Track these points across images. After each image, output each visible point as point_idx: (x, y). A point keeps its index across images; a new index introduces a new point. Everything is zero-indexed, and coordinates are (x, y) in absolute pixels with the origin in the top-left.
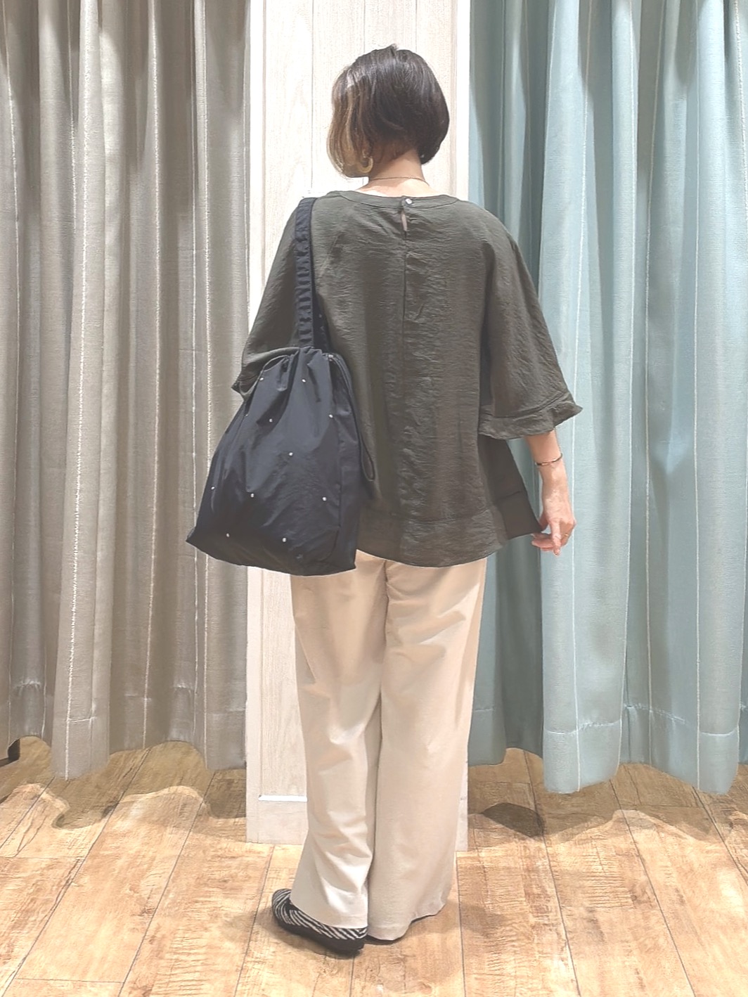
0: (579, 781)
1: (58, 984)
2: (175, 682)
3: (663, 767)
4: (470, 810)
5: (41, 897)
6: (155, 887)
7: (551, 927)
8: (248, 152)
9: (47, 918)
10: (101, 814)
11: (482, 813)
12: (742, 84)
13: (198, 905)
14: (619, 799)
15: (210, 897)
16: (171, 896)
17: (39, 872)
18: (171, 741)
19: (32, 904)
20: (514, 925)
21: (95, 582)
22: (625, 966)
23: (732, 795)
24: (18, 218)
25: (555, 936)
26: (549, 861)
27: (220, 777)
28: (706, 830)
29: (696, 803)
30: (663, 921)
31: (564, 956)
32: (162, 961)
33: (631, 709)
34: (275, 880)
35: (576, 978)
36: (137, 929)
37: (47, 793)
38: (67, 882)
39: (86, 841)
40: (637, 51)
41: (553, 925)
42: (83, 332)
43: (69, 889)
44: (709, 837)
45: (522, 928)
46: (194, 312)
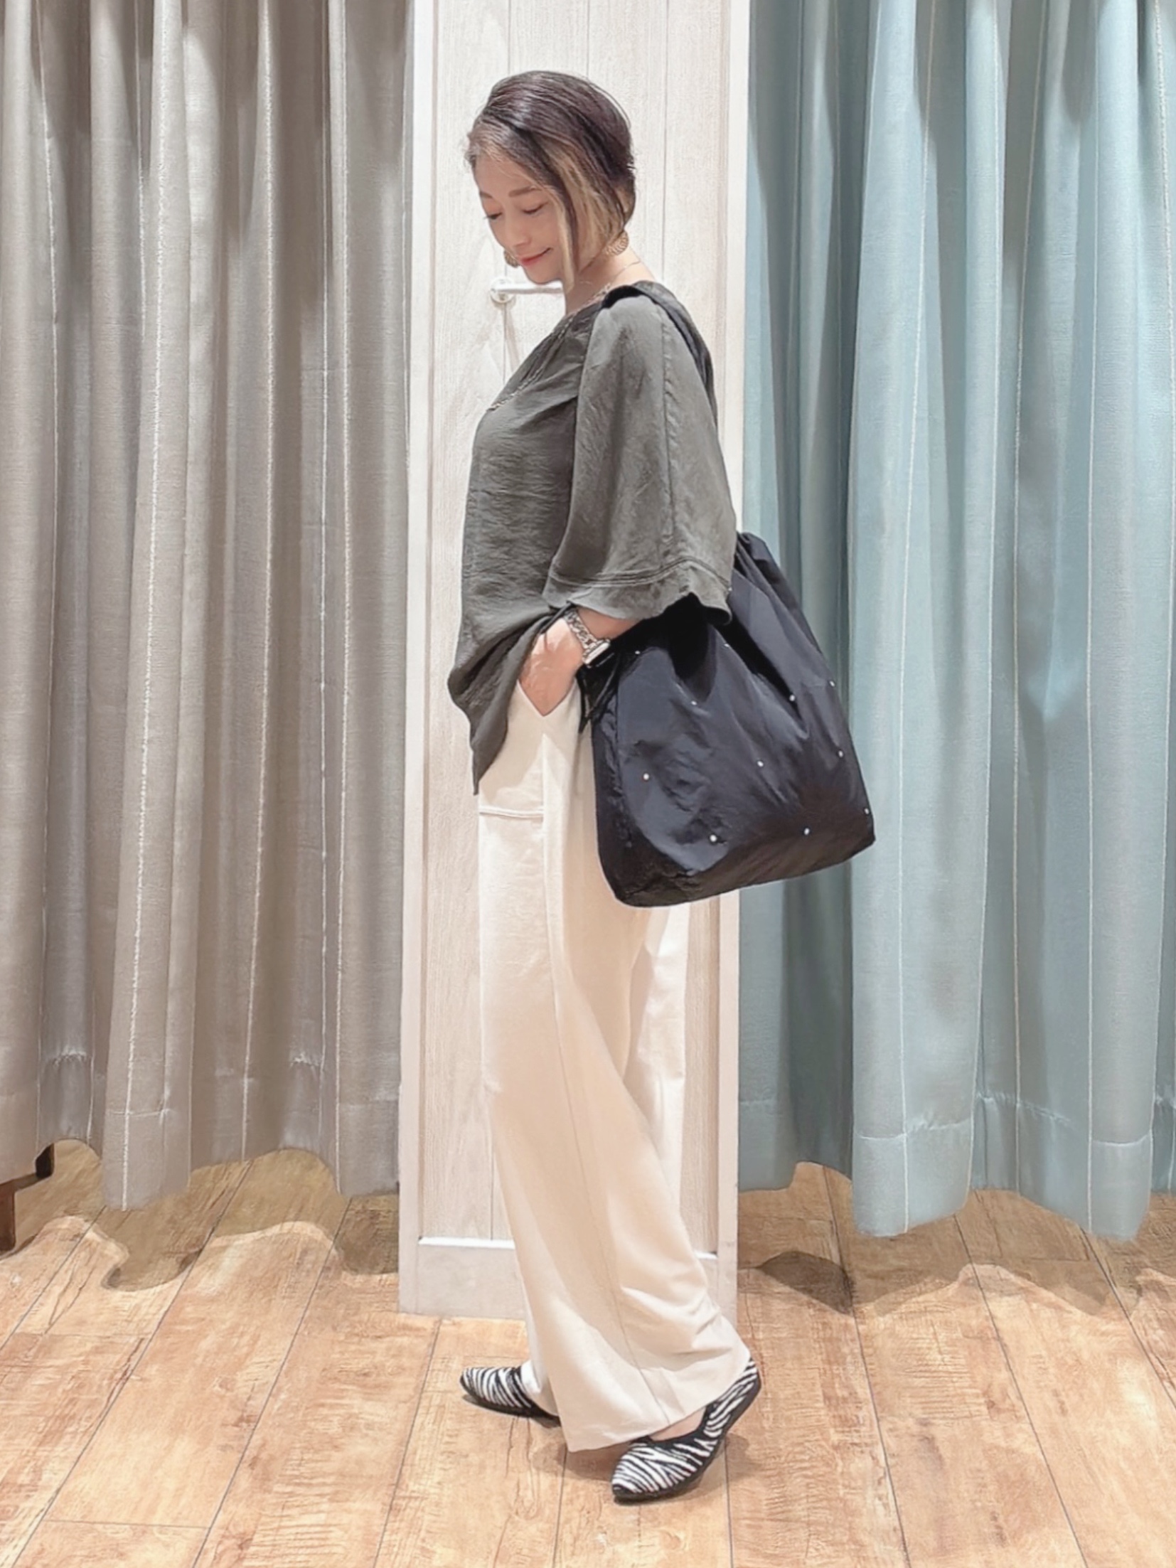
0: (907, 1217)
1: (109, 1531)
2: (292, 1054)
3: (1036, 1195)
4: (742, 1263)
5: (85, 1397)
6: (258, 1382)
7: (864, 1448)
8: (409, 220)
9: (93, 1429)
10: (176, 1267)
11: (758, 1268)
12: (1164, 121)
13: (325, 1411)
14: (969, 1247)
15: (342, 1398)
16: (283, 1396)
17: (82, 1358)
18: (285, 1148)
19: (70, 1407)
20: (807, 1444)
21: (171, 889)
22: (976, 1509)
23: (1141, 1241)
24: (57, 318)
25: (869, 1461)
26: (862, 1346)
27: (359, 1208)
28: (1101, 1299)
29: (1087, 1255)
30: (1034, 1439)
31: (882, 1491)
32: (267, 1496)
33: (989, 1101)
34: (441, 1373)
35: (901, 1524)
36: (232, 1448)
37: (95, 1231)
38: (125, 1373)
39: (153, 1310)
40: (1004, 74)
41: (866, 1445)
42: (155, 496)
43: (128, 1384)
44: (1105, 1309)
45: (819, 1449)
46: (324, 466)
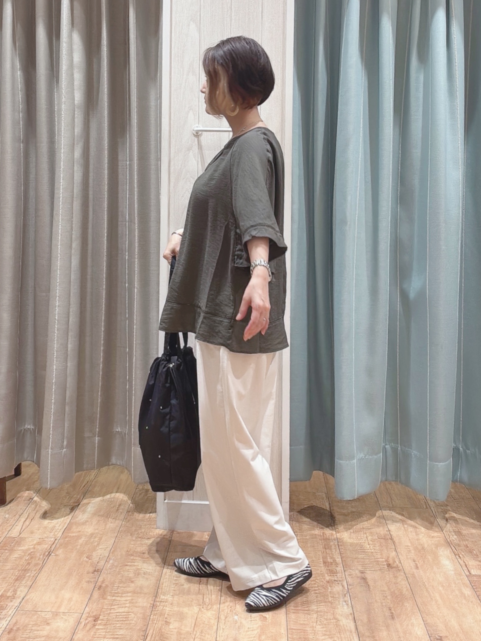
0: (356, 492)
1: (43, 614)
2: (115, 427)
3: (407, 483)
4: (291, 510)
5: (34, 562)
6: (101, 556)
7: (339, 582)
8: (161, 103)
9: (36, 575)
10: (70, 511)
11: (298, 512)
12: (457, 64)
13: (128, 568)
14: (380, 503)
15: (134, 562)
16: (111, 562)
17: (33, 547)
18: (112, 465)
19: (28, 566)
20: (317, 580)
21: (67, 364)
22: (383, 606)
23: (447, 501)
24: (23, 141)
25: (341, 587)
26: (338, 542)
27: (141, 488)
28: (432, 523)
29: (426, 506)
30: (406, 579)
31: (346, 599)
32: (105, 601)
33: (388, 447)
34: (173, 552)
35: (353, 612)
36: (91, 581)
37: (38, 497)
38: (49, 553)
39: (60, 528)
40: (394, 45)
42: (61, 211)
43: (50, 557)
44: (434, 527)
45: (321, 582)
46: (127, 199)
